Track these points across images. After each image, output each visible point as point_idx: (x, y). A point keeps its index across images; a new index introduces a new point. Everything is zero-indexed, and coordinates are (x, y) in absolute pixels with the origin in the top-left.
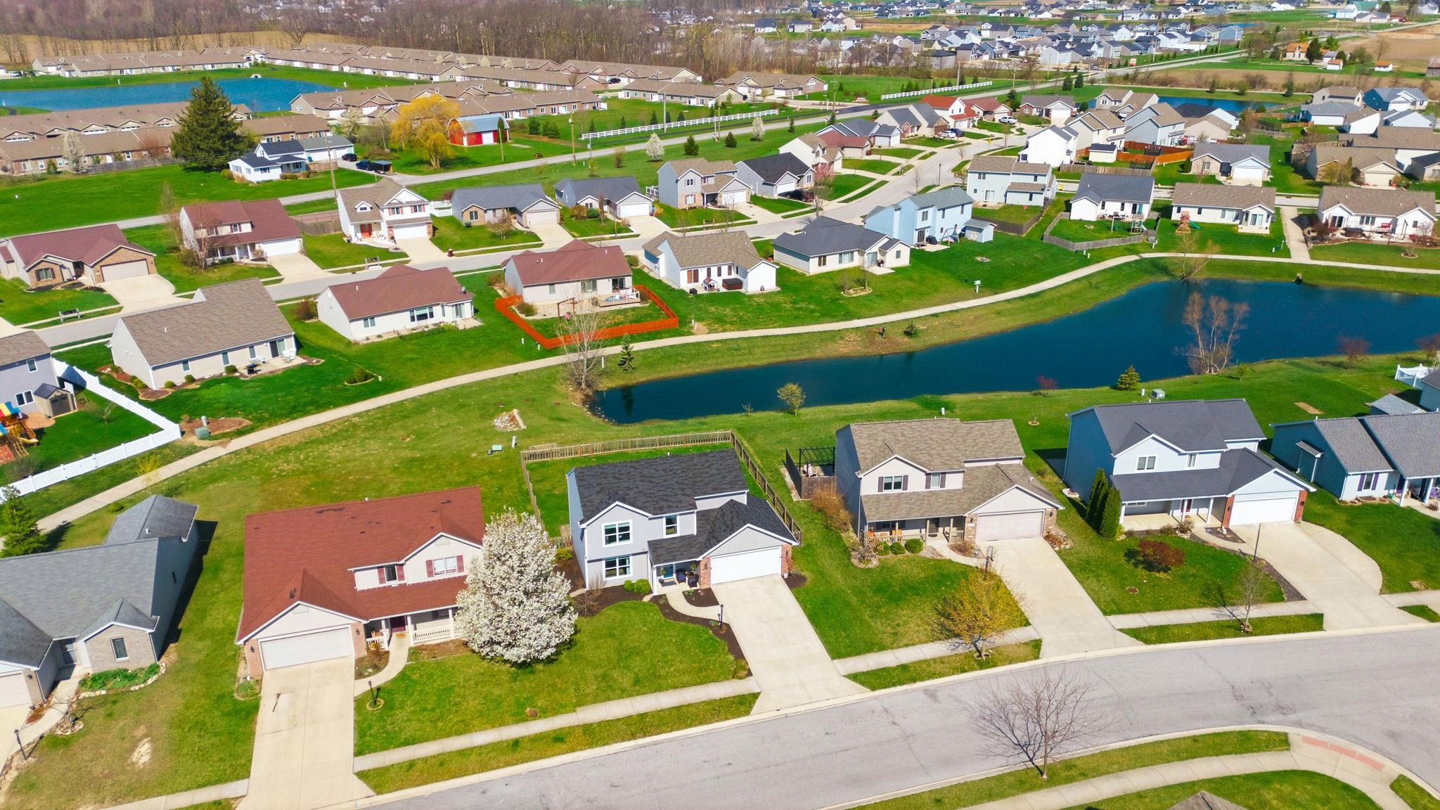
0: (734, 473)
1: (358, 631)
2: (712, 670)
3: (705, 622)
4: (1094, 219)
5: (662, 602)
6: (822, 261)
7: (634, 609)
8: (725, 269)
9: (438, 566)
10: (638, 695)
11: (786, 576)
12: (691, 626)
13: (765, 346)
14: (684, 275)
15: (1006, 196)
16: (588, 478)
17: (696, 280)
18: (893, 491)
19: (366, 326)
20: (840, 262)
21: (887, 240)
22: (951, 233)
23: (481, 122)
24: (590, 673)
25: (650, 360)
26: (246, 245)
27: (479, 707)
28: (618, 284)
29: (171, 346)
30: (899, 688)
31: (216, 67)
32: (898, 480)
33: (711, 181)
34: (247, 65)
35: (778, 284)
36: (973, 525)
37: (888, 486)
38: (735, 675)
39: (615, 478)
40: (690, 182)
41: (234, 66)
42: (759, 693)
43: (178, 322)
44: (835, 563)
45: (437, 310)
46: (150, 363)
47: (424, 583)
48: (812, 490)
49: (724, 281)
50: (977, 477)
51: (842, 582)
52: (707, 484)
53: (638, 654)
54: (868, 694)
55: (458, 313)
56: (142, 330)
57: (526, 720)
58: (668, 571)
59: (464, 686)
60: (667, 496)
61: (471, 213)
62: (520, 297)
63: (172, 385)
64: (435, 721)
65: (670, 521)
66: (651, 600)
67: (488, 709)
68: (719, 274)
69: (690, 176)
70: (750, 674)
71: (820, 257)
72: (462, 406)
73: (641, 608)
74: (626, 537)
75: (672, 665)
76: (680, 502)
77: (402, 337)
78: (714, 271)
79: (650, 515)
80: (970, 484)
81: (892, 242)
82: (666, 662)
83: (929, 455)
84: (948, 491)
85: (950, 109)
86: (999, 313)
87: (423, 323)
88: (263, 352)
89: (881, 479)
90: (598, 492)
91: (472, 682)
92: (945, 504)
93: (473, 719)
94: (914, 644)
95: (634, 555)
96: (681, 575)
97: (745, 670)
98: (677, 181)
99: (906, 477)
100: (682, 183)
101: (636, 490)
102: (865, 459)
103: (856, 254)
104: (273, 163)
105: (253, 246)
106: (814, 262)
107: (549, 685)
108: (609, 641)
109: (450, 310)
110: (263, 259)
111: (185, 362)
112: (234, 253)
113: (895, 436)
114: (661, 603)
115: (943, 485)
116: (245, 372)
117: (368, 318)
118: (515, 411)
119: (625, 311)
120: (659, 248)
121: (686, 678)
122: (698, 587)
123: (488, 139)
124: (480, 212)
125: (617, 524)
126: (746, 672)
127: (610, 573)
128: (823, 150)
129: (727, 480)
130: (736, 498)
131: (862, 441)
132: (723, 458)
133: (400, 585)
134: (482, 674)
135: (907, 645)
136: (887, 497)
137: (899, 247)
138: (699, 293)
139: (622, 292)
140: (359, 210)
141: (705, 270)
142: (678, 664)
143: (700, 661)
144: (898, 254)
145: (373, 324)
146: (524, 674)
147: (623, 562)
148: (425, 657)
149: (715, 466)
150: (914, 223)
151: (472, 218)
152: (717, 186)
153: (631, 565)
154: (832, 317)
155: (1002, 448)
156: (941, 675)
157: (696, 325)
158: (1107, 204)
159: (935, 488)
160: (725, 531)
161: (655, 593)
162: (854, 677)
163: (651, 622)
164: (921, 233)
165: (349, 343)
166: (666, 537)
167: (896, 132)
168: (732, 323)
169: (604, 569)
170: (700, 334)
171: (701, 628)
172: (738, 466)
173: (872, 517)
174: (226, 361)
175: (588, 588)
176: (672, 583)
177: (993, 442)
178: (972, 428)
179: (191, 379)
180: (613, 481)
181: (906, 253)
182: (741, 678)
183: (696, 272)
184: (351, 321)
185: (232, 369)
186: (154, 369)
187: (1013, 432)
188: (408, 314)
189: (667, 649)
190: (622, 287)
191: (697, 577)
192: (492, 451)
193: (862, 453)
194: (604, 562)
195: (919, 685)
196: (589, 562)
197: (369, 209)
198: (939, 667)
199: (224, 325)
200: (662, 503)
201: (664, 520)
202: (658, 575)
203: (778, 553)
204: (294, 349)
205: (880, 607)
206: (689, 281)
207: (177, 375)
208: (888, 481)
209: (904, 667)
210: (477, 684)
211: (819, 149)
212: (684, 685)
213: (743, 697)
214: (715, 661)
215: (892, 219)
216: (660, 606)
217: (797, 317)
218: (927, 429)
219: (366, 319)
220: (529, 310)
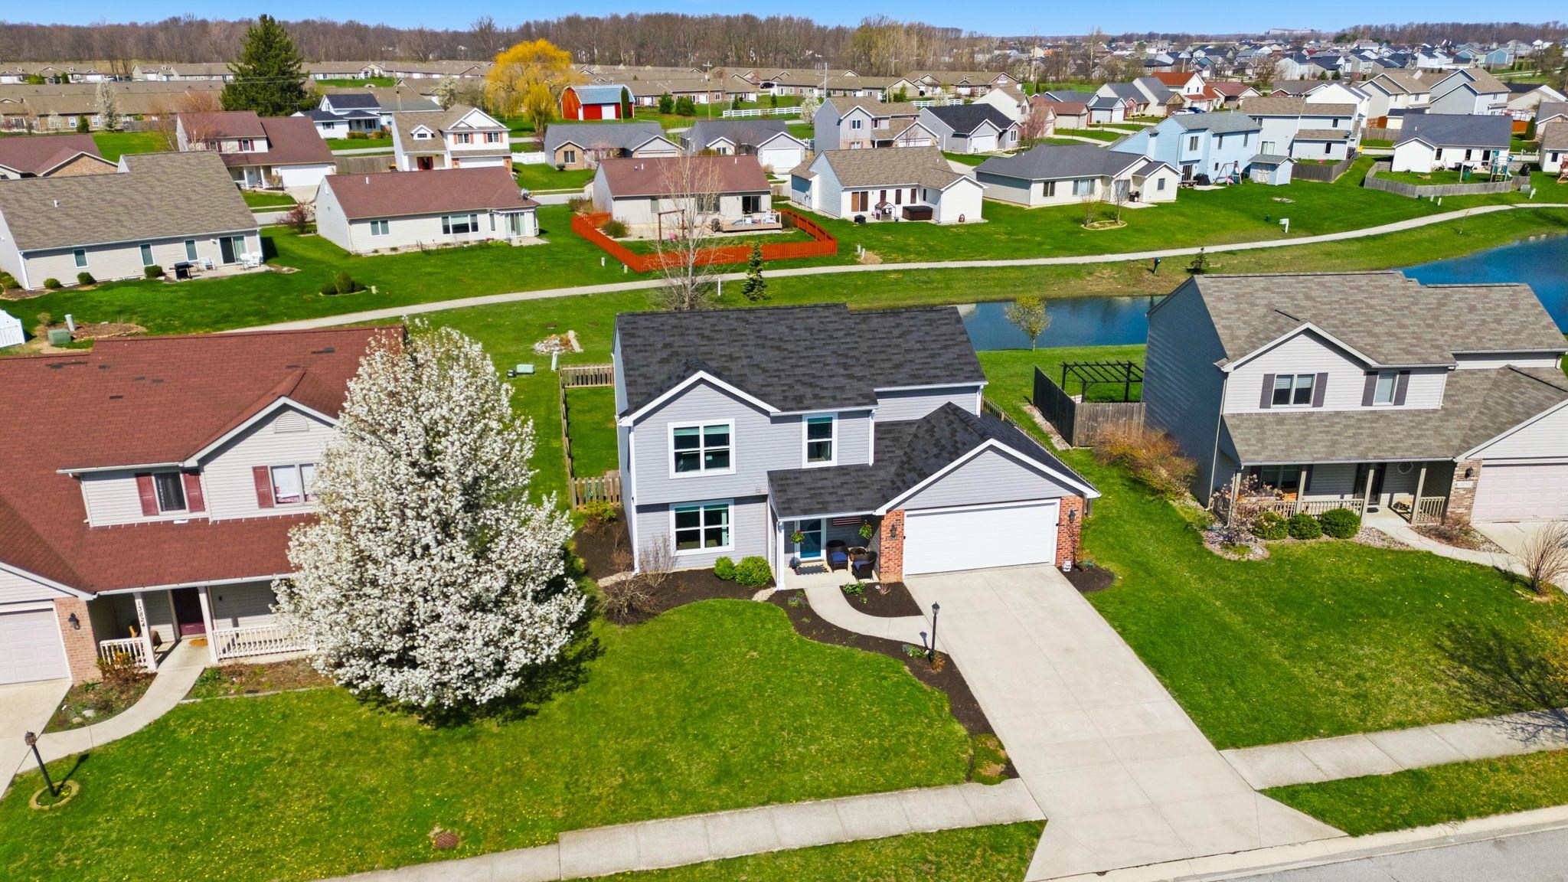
0: (956, 350)
1: (74, 619)
2: (913, 756)
3: (894, 648)
4: (1428, 170)
5: (794, 603)
6: (1049, 189)
7: (734, 613)
8: (906, 194)
9: (286, 483)
10: (724, 808)
11: (1067, 565)
12: (860, 654)
13: (971, 279)
14: (847, 198)
15: (1291, 148)
16: (646, 333)
17: (864, 208)
18: (1291, 408)
19: (375, 232)
20: (1075, 191)
21: (1144, 163)
22: (1230, 170)
23: (601, 93)
24: (609, 748)
25: (794, 290)
26: (258, 168)
27: (313, 817)
28: (750, 205)
29: (59, 226)
30: (1422, 833)
31: (329, 77)
32: (1305, 383)
33: (884, 125)
34: (362, 76)
35: (984, 216)
36: (1468, 484)
37: (1282, 397)
38: (972, 774)
39: (703, 336)
40: (856, 124)
41: (348, 77)
42: (1042, 823)
43: (78, 196)
44: (1169, 550)
45: (483, 220)
46: (20, 246)
47: (250, 521)
48: (1094, 429)
49: (905, 209)
50: (1468, 390)
51: (1194, 584)
52: (897, 366)
53: (732, 707)
54: (1343, 844)
55: (515, 227)
56: (18, 201)
57: (424, 860)
58: (811, 546)
59: (293, 763)
60: (814, 376)
61: (566, 153)
62: (610, 215)
63: (54, 284)
64: (185, 850)
65: (819, 429)
66: (771, 599)
67: (334, 823)
68: (898, 201)
69: (857, 116)
70: (1010, 772)
71: (1046, 183)
72: (488, 326)
73: (749, 614)
74: (720, 459)
75: (814, 740)
76: (842, 388)
77: (427, 253)
78: (891, 195)
79: (773, 411)
80: (1455, 402)
81: (1152, 166)
82: (799, 731)
83: (1370, 334)
84: (1409, 412)
85: (1186, 86)
86: (1328, 254)
87: (462, 237)
88: (209, 253)
89: (1268, 379)
90: (664, 361)
91: (316, 754)
92: (1408, 436)
93: (284, 849)
94: (1416, 724)
95: (739, 501)
96: (839, 556)
97: (997, 760)
98: (840, 121)
99: (1323, 377)
100: (846, 125)
101: (745, 361)
102: (1234, 338)
103: (1098, 182)
104: (341, 117)
105: (268, 169)
106: (1037, 189)
107: (505, 771)
108: (668, 676)
109: (502, 222)
110: (282, 189)
111: (79, 252)
112: (242, 178)
113: (1293, 299)
114: (796, 607)
115: (1400, 399)
116: (173, 275)
117: (379, 221)
118: (571, 334)
119: (760, 237)
120: (811, 170)
121: (848, 773)
122: (875, 579)
123: (609, 113)
124: (578, 152)
125: (701, 425)
126: (1001, 767)
127: (687, 539)
128: (1031, 106)
129: (940, 361)
130: (958, 400)
131: (1223, 306)
132: (931, 322)
133: (193, 522)
134: (348, 735)
135: (1401, 726)
136: (1280, 419)
137: (1163, 173)
138: (868, 221)
139: (756, 216)
140: (416, 137)
141: (878, 193)
142: (829, 738)
143: (883, 733)
144: (1161, 184)
145: (386, 231)
146: (451, 740)
147: (714, 517)
148: (231, 693)
149: (915, 335)
150: (1179, 152)
151: (566, 161)
152: (893, 132)
153: (731, 526)
154: (1071, 250)
155: (1518, 333)
156: (1527, 803)
157: (862, 253)
158: (1445, 151)
159: (1382, 404)
160: (937, 456)
161: (781, 585)
162: (1290, 795)
163: (768, 643)
164: (1187, 170)
165: (348, 255)
166: (806, 464)
167: (1119, 105)
168: (918, 254)
169: (673, 530)
170: (869, 263)
171: (882, 658)
172: (963, 338)
173: (1250, 454)
174: (147, 259)
175: (637, 571)
176: (819, 570)
177: (1498, 322)
178: (1446, 296)
179: (87, 279)
180: (697, 341)
181: (1173, 182)
182: (988, 781)
183: (865, 195)
184: (351, 222)
185: (155, 272)
186: (27, 256)
187: (1534, 306)
188: (438, 222)
189: (802, 700)
190: (756, 209)
191: (874, 557)
192: (515, 374)
193: (1226, 327)
194: (672, 514)
195: (1472, 826)
196: (641, 509)
197: (429, 137)
198: (1511, 784)
199: (151, 207)
200: (800, 389)
201: (805, 425)
202: (789, 549)
203: (1051, 514)
204: (259, 254)
205: (1303, 637)
206: (854, 209)
207: (66, 270)
208: (1283, 384)
209: (1416, 778)
210: (327, 758)
211: (1025, 103)
212: (843, 791)
213: (997, 831)
214: (921, 735)
215: (1147, 143)
216: (788, 609)
217: (1018, 249)
218: (1358, 288)
219: (374, 223)
220: (619, 229)
